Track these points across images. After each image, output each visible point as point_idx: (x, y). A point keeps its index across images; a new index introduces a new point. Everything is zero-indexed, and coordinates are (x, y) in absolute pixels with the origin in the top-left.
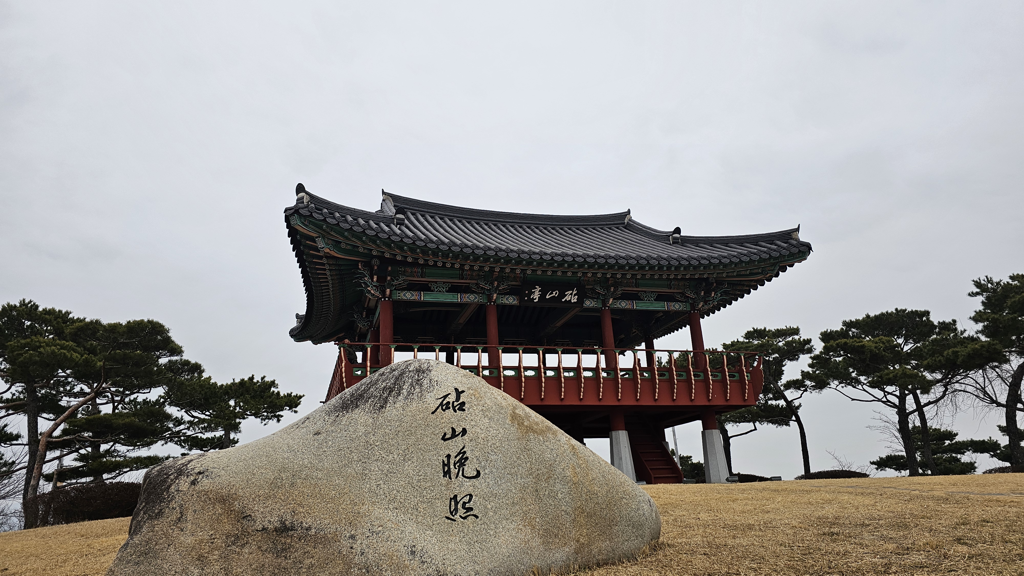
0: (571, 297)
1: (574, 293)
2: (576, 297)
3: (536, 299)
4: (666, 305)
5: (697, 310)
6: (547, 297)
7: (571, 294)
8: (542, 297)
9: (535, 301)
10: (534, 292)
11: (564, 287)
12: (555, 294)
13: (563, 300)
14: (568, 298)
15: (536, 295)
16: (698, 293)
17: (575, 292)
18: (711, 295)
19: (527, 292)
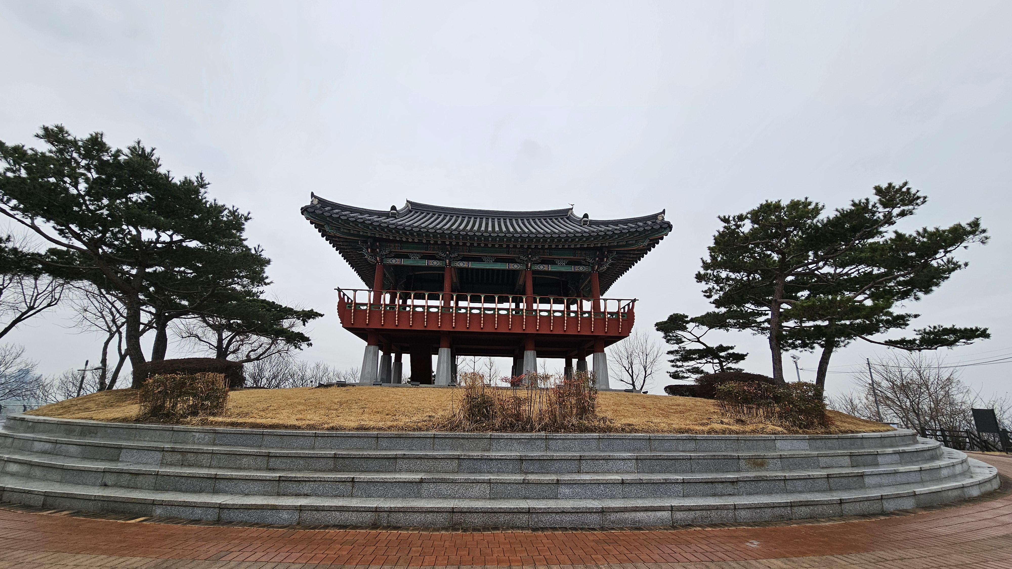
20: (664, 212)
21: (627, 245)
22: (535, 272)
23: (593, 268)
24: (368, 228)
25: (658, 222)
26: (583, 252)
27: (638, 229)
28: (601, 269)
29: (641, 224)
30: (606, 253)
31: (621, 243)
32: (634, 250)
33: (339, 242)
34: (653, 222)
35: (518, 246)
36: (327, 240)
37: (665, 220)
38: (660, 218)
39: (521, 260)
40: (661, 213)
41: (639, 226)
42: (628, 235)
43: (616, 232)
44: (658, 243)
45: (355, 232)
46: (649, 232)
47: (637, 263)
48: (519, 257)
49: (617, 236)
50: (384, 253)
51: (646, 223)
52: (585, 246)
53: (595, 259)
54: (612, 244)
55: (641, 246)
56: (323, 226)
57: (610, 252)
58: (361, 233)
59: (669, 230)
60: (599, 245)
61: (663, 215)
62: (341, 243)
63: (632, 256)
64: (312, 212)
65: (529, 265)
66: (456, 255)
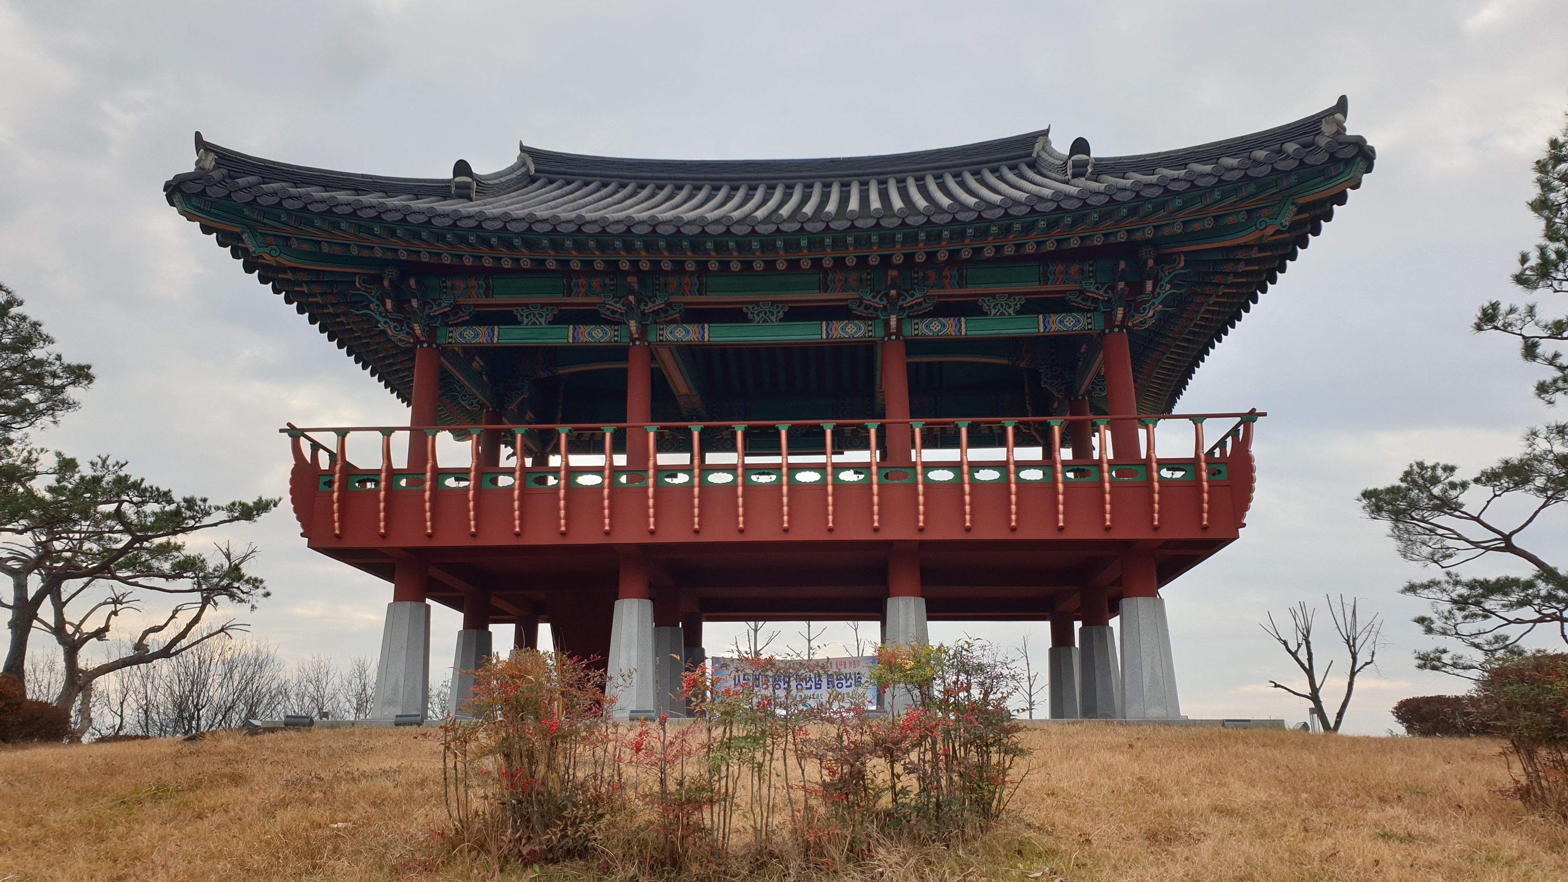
20: (1342, 105)
21: (1219, 230)
22: (914, 346)
23: (1109, 317)
24: (371, 231)
25: (1322, 141)
26: (1074, 268)
27: (1253, 172)
28: (1138, 318)
29: (1260, 154)
30: (1151, 263)
31: (1197, 226)
32: (1248, 247)
33: (300, 284)
34: (1304, 146)
35: (851, 262)
36: (263, 280)
37: (1349, 133)
38: (1327, 129)
39: (867, 307)
40: (1328, 113)
41: (1257, 163)
42: (1217, 195)
43: (1173, 187)
44: (1328, 217)
45: (337, 250)
46: (1293, 179)
47: (1264, 291)
48: (861, 300)
49: (1178, 202)
50: (436, 311)
51: (1280, 151)
52: (1075, 243)
53: (1113, 288)
54: (1167, 231)
55: (1270, 230)
56: (237, 237)
57: (1164, 260)
58: (355, 251)
59: (1362, 164)
60: (1122, 237)
61: (1338, 116)
62: (305, 289)
63: (1241, 268)
64: (196, 195)
65: (893, 322)
66: (659, 303)
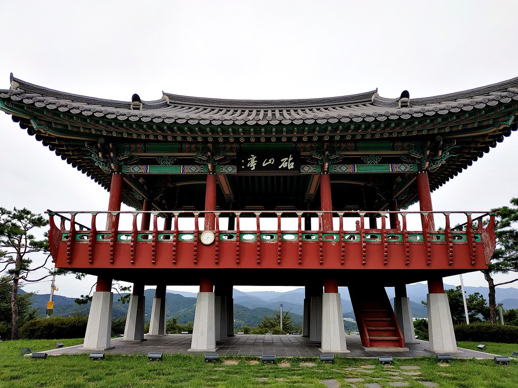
0: (288, 164)
1: (289, 160)
2: (293, 163)
3: (252, 167)
4: (391, 167)
5: (425, 171)
6: (264, 165)
7: (287, 161)
8: (259, 165)
9: (252, 169)
10: (250, 160)
11: (279, 155)
12: (271, 161)
13: (280, 167)
14: (284, 165)
15: (253, 164)
16: (424, 153)
17: (291, 159)
18: (438, 153)
19: (243, 161)
